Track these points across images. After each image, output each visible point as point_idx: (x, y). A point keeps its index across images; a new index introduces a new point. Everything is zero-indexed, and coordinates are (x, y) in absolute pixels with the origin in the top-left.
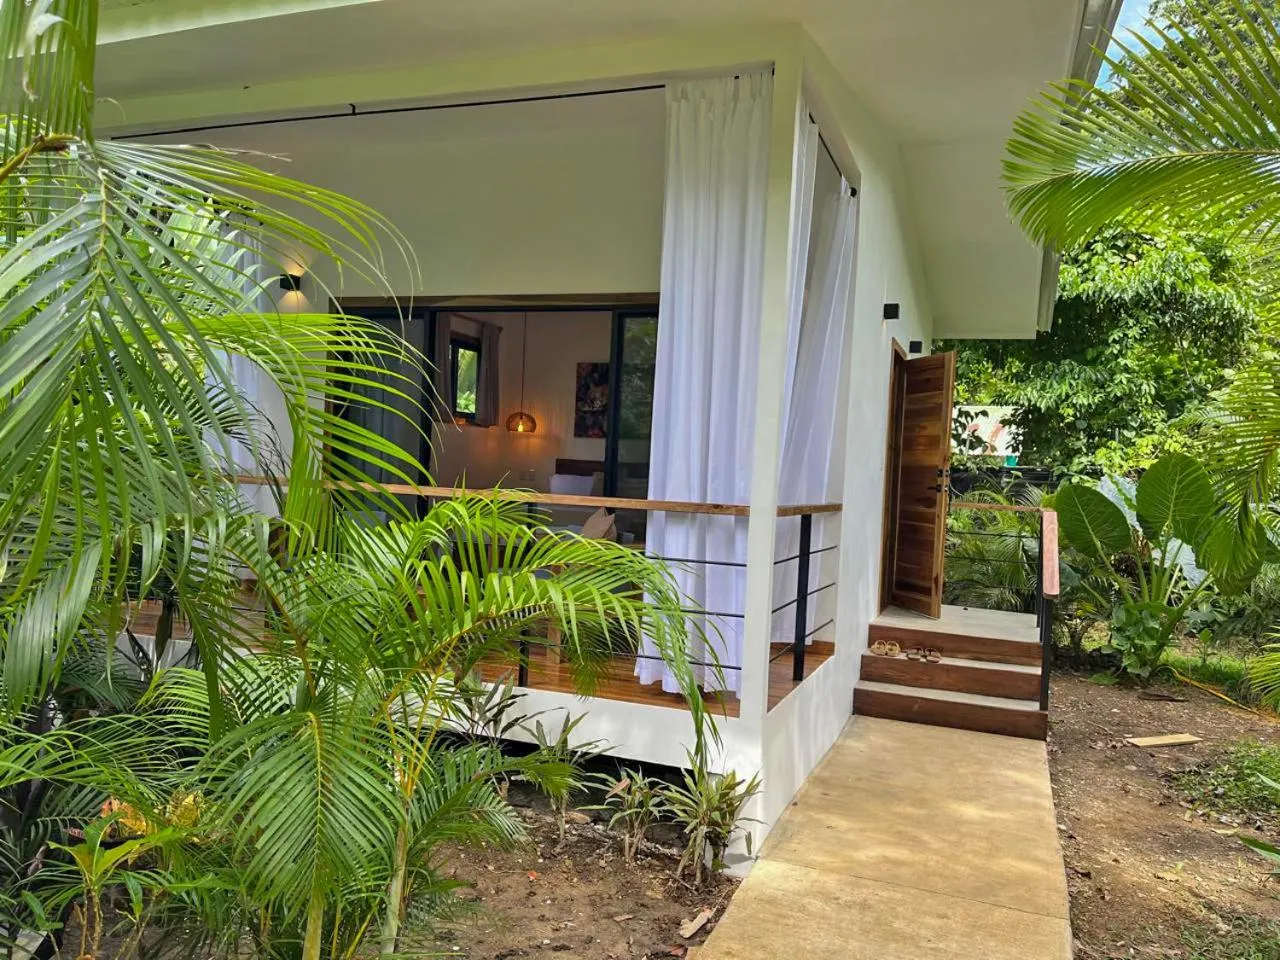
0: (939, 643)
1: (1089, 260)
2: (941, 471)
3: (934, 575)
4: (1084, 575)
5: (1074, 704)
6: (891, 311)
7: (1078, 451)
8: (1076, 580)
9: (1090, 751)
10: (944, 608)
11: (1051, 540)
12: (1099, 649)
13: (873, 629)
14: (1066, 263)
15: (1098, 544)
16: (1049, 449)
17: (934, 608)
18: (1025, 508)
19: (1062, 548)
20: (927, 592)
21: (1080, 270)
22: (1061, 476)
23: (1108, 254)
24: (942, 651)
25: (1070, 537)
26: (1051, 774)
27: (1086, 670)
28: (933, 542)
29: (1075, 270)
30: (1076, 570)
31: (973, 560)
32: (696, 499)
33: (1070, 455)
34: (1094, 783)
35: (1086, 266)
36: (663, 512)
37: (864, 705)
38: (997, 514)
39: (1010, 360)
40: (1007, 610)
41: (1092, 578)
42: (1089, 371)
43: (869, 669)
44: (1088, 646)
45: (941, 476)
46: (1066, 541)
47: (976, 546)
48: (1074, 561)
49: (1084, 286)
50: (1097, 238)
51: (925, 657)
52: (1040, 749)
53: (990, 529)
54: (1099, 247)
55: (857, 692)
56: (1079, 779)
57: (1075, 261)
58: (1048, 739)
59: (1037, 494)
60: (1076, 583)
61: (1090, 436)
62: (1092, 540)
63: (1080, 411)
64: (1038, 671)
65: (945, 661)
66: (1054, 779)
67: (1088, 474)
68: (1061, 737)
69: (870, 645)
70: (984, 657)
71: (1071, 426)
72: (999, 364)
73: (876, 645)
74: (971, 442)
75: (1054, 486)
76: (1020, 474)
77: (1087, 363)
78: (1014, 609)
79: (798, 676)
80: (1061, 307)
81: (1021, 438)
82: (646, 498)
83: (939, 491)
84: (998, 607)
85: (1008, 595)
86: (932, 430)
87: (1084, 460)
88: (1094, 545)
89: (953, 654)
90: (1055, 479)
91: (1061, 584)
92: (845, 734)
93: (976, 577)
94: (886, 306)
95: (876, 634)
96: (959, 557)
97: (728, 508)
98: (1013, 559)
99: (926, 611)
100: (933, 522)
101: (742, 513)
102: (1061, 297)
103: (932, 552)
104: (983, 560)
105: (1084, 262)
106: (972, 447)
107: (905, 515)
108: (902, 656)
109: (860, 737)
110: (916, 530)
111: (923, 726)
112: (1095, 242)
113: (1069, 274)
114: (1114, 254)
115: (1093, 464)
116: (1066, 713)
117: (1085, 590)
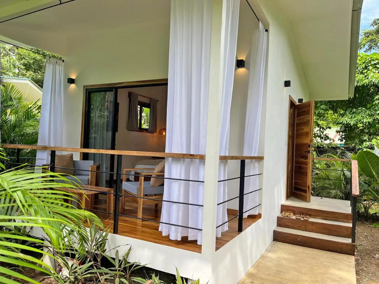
0: (309, 213)
1: (367, 72)
2: (310, 145)
3: (308, 185)
4: (369, 185)
5: (366, 237)
6: (287, 84)
7: (366, 140)
8: (366, 187)
9: (373, 259)
10: (312, 198)
11: (355, 172)
12: (376, 213)
13: (283, 206)
14: (358, 73)
15: (374, 173)
16: (354, 140)
17: (308, 198)
18: (345, 160)
19: (360, 175)
20: (305, 191)
21: (364, 76)
22: (358, 150)
23: (374, 70)
24: (310, 215)
25: (363, 170)
26: (356, 272)
27: (370, 221)
28: (307, 172)
29: (362, 76)
30: (366, 183)
31: (325, 179)
32: (184, 152)
33: (362, 142)
34: (376, 275)
35: (366, 74)
36: (171, 158)
37: (278, 237)
38: (334, 162)
39: (339, 110)
40: (338, 199)
41: (372, 186)
42: (368, 112)
43: (281, 222)
44: (371, 212)
45: (309, 147)
46: (362, 172)
47: (326, 174)
48: (365, 180)
49: (365, 81)
50: (369, 65)
51: (303, 217)
52: (352, 260)
53: (332, 168)
54: (370, 68)
55: (275, 232)
56: (368, 273)
57: (362, 73)
58: (355, 253)
59: (350, 155)
60: (366, 189)
61: (370, 135)
62: (372, 172)
63: (365, 125)
64: (351, 225)
65: (312, 220)
66: (357, 273)
67: (369, 148)
68: (361, 252)
69: (281, 212)
70: (328, 218)
71: (362, 131)
72: (335, 111)
73: (283, 213)
74: (325, 138)
75: (356, 153)
76: (343, 148)
77: (367, 109)
78: (342, 198)
79: (240, 230)
80: (357, 89)
81: (344, 136)
82: (165, 152)
83: (309, 153)
84: (335, 197)
85: (339, 193)
86: (306, 129)
87: (368, 143)
88: (373, 174)
89: (315, 216)
90: (357, 150)
91: (360, 189)
92: (268, 251)
93: (326, 185)
94: (285, 81)
95: (284, 208)
96: (319, 178)
97: (196, 155)
98: (339, 179)
99: (304, 199)
100: (307, 165)
101: (202, 158)
102: (357, 85)
103: (307, 176)
104: (329, 179)
105: (365, 73)
106: (325, 140)
107: (297, 162)
108: (294, 217)
109: (274, 252)
110: (300, 168)
111: (302, 247)
112: (369, 66)
113: (359, 77)
114: (376, 70)
115: (371, 145)
116: (363, 241)
117: (370, 191)
